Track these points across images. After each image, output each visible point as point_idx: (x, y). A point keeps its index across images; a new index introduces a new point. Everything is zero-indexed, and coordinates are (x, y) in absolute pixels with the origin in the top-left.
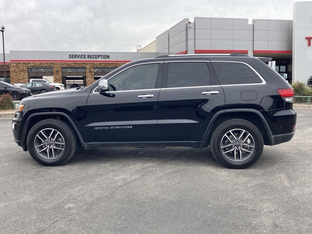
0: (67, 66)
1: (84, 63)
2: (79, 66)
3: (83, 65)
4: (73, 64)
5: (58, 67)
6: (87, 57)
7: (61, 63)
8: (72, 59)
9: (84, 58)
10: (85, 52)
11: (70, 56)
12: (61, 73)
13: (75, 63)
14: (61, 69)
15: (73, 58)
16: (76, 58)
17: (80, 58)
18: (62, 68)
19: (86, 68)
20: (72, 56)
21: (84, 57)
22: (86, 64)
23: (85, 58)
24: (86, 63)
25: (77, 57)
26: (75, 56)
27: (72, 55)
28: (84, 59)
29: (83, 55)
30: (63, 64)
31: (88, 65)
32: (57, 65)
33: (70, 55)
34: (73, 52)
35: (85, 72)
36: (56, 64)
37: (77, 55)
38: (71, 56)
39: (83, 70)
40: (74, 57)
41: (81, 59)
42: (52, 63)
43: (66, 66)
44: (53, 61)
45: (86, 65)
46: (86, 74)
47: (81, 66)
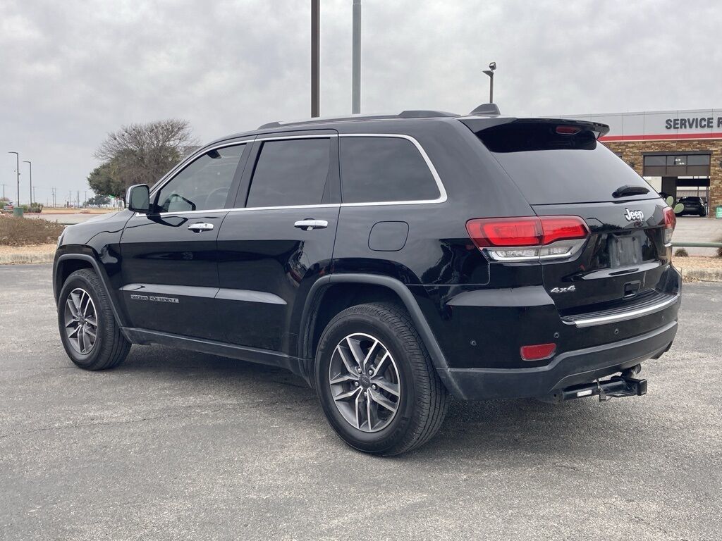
0: (659, 150)
1: (705, 141)
2: (691, 150)
3: (703, 145)
4: (674, 145)
5: (635, 154)
6: (715, 122)
7: (644, 142)
8: (672, 132)
9: (709, 127)
10: (712, 111)
11: (669, 124)
12: (642, 167)
13: (681, 141)
14: (641, 158)
15: (678, 128)
16: (685, 127)
17: (697, 127)
18: (644, 156)
19: (710, 155)
20: (675, 124)
21: (709, 123)
22: (712, 143)
23: (712, 127)
24: (713, 140)
25: (687, 124)
26: (683, 123)
27: (675, 120)
28: (707, 131)
29: (705, 121)
30: (648, 144)
31: (717, 146)
32: (632, 147)
33: (668, 121)
34: (678, 112)
35: (709, 166)
36: (630, 145)
37: (689, 120)
38: (672, 124)
39: (704, 160)
40: (679, 126)
41: (699, 131)
42: (620, 144)
43: (655, 149)
44: (622, 138)
45: (713, 145)
46: (710, 169)
47: (698, 148)
